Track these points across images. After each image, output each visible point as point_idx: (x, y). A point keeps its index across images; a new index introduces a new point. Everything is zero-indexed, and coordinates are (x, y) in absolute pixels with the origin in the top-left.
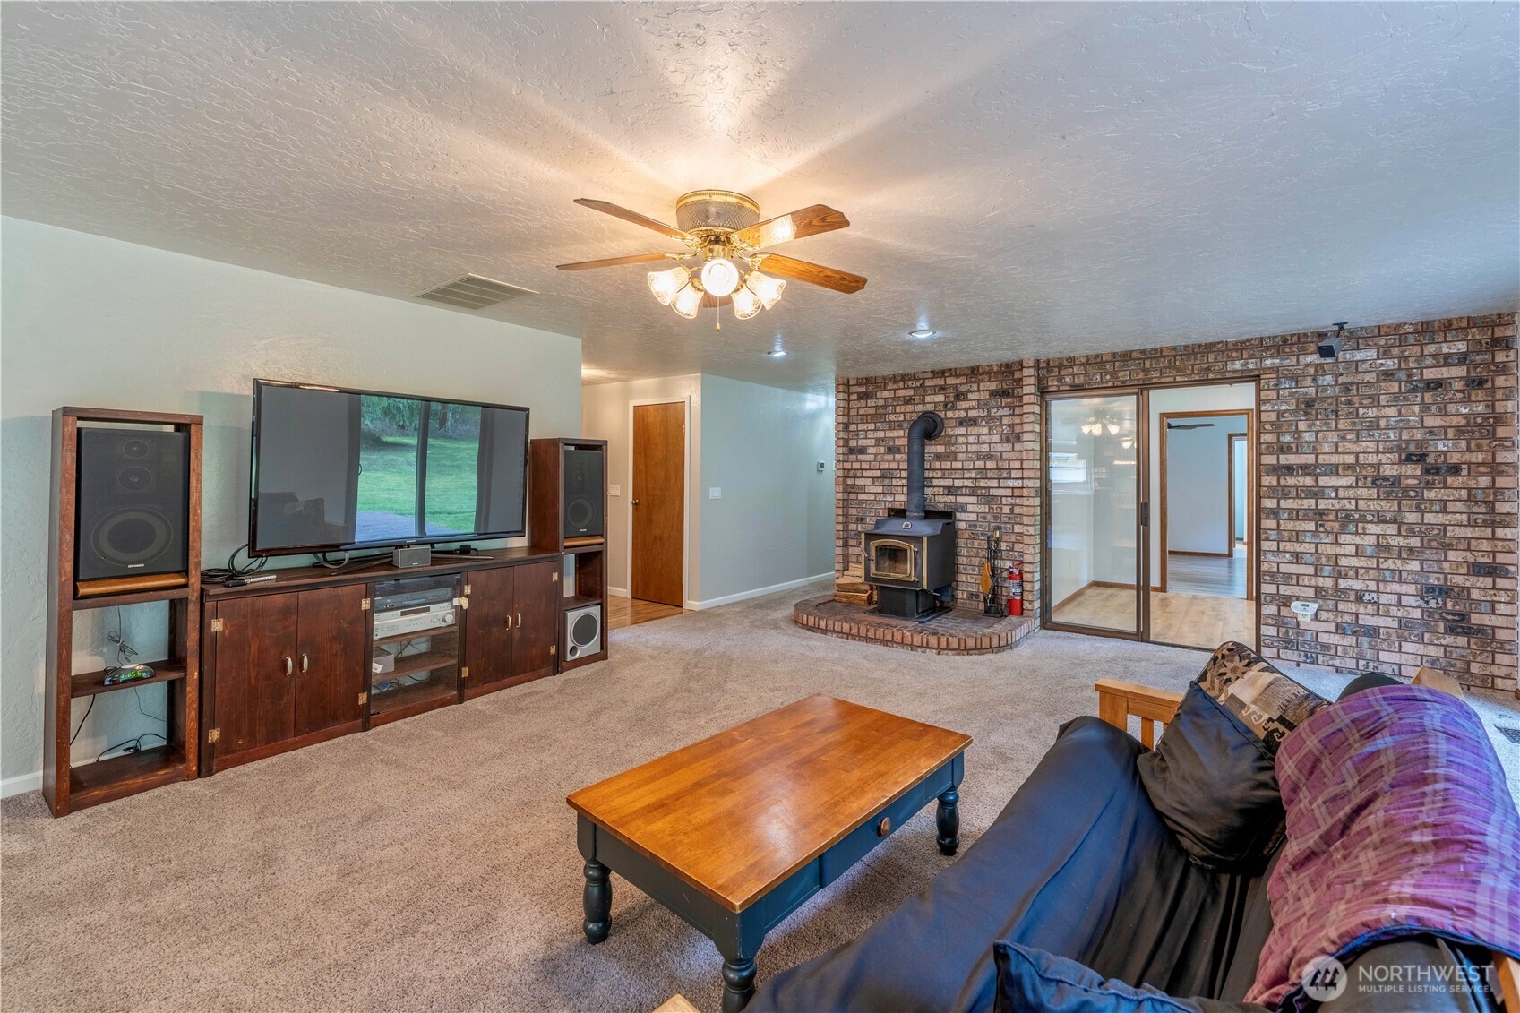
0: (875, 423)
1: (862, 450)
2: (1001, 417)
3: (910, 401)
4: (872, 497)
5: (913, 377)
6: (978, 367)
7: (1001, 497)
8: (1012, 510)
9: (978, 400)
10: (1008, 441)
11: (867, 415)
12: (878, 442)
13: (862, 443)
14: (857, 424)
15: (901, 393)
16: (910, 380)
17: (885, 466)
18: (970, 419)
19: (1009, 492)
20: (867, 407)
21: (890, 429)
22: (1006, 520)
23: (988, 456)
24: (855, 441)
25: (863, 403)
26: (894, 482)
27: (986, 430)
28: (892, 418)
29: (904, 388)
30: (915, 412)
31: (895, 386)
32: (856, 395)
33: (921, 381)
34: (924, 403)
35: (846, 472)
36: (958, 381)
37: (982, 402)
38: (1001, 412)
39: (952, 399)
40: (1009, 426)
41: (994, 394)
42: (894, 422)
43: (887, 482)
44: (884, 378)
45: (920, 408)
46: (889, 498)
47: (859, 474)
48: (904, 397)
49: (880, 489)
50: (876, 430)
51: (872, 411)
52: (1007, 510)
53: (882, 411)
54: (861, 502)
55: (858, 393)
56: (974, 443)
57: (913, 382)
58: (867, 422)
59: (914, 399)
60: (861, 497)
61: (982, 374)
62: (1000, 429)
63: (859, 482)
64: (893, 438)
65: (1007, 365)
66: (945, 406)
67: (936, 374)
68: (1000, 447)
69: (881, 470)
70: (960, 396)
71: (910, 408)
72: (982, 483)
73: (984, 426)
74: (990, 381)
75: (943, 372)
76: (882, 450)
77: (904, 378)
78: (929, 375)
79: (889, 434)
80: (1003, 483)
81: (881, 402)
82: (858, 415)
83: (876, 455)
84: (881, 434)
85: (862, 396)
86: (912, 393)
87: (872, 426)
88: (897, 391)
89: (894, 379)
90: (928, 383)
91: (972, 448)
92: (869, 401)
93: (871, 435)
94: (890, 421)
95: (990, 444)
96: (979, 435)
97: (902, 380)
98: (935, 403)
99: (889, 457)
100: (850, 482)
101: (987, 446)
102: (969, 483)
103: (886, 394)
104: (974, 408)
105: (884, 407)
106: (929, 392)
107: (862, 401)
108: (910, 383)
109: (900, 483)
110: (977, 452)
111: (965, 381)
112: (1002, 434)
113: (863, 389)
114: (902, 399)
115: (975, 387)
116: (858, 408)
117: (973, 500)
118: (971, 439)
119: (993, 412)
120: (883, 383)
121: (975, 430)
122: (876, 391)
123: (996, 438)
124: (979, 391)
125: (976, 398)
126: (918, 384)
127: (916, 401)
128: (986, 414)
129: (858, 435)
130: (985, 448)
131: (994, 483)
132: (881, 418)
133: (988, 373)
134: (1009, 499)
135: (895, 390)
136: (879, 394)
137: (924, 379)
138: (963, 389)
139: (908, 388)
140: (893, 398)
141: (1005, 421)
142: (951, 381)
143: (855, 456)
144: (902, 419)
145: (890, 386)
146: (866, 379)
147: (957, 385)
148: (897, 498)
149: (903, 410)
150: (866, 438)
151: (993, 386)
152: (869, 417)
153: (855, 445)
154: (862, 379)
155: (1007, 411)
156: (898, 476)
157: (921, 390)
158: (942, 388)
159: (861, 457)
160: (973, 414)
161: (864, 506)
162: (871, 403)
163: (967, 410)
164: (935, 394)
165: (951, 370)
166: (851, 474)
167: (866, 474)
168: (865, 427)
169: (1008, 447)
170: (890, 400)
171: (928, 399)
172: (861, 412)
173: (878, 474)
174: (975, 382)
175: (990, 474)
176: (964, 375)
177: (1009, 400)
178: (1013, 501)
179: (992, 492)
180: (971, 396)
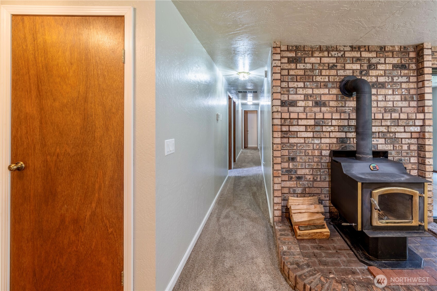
0: (304, 82)
1: (293, 104)
2: (401, 83)
3: (332, 67)
4: (302, 141)
5: (336, 49)
6: (385, 47)
7: (402, 138)
8: (409, 147)
9: (385, 70)
10: (405, 100)
11: (297, 76)
12: (307, 97)
13: (292, 97)
14: (288, 82)
15: (325, 60)
16: (333, 51)
17: (320, 116)
18: (380, 83)
19: (408, 135)
20: (296, 69)
21: (317, 88)
22: (404, 154)
23: (392, 110)
24: (286, 96)
25: (293, 66)
26: (324, 129)
27: (390, 92)
28: (319, 79)
29: (328, 57)
30: (337, 75)
31: (321, 55)
32: (286, 59)
33: (342, 53)
34: (344, 69)
35: (283, 121)
36: (370, 55)
37: (387, 72)
38: (400, 80)
39: (366, 68)
40: (406, 89)
41: (395, 66)
42: (321, 82)
43: (318, 129)
44: (312, 48)
45: (341, 73)
46: (316, 141)
47: (295, 122)
48: (329, 64)
49: (310, 135)
50: (304, 87)
51: (302, 73)
52: (405, 147)
53: (309, 73)
54: (292, 145)
55: (288, 58)
56: (382, 101)
57: (336, 53)
58: (297, 81)
59: (336, 66)
60: (292, 141)
61: (388, 52)
62: (400, 92)
63: (293, 129)
64: (320, 95)
65: (405, 47)
66: (361, 72)
67: (353, 48)
68: (400, 104)
69: (315, 119)
70: (372, 66)
71: (333, 72)
72: (393, 129)
73: (390, 89)
74: (393, 57)
75: (359, 47)
76: (310, 103)
77: (329, 49)
78: (349, 49)
79: (316, 91)
80: (407, 129)
81: (309, 66)
82: (289, 75)
83: (305, 107)
84: (310, 91)
85: (291, 60)
86: (335, 61)
87: (301, 85)
88: (323, 59)
89: (320, 49)
90: (347, 55)
91: (381, 104)
92: (298, 65)
93: (300, 91)
94: (317, 82)
95: (393, 101)
96: (385, 95)
97: (326, 51)
98: (353, 70)
99: (317, 109)
100: (285, 129)
101: (391, 103)
102: (383, 129)
103: (313, 60)
104: (382, 76)
105: (312, 70)
106: (348, 61)
107: (292, 65)
108: (333, 53)
109: (329, 129)
110: (385, 107)
111: (375, 56)
112: (401, 95)
113: (293, 55)
114: (327, 65)
115: (382, 60)
116: (288, 70)
117: (382, 141)
118: (380, 98)
119: (395, 79)
120: (312, 52)
121: (383, 91)
122: (305, 58)
123: (398, 98)
124: (385, 63)
125: (383, 68)
126: (340, 55)
127: (338, 68)
128: (390, 80)
129: (289, 91)
130: (390, 104)
131: (402, 129)
132: (309, 78)
133: (392, 52)
134: (407, 140)
135: (321, 58)
136: (307, 60)
137: (345, 51)
138: (374, 61)
139: (332, 57)
140: (320, 64)
141: (404, 86)
142: (365, 54)
143: (286, 108)
144: (327, 80)
145: (317, 54)
146: (296, 47)
147: (369, 58)
148: (323, 141)
149: (327, 74)
150: (296, 94)
151: (395, 61)
152: (298, 77)
153: (286, 99)
154: (292, 47)
155: (404, 79)
156: (330, 124)
157: (341, 60)
158: (358, 59)
159: (291, 109)
160: (381, 79)
161: (295, 148)
162: (300, 66)
163: (377, 76)
164: (353, 63)
165: (365, 46)
166: (288, 122)
167: (301, 122)
168: (295, 85)
169: (405, 104)
170: (317, 65)
171: (348, 66)
172: (292, 72)
173: (312, 122)
174: (382, 57)
175: (401, 123)
176: (375, 51)
177: (406, 72)
178: (409, 141)
179: (398, 135)
180: (379, 67)
